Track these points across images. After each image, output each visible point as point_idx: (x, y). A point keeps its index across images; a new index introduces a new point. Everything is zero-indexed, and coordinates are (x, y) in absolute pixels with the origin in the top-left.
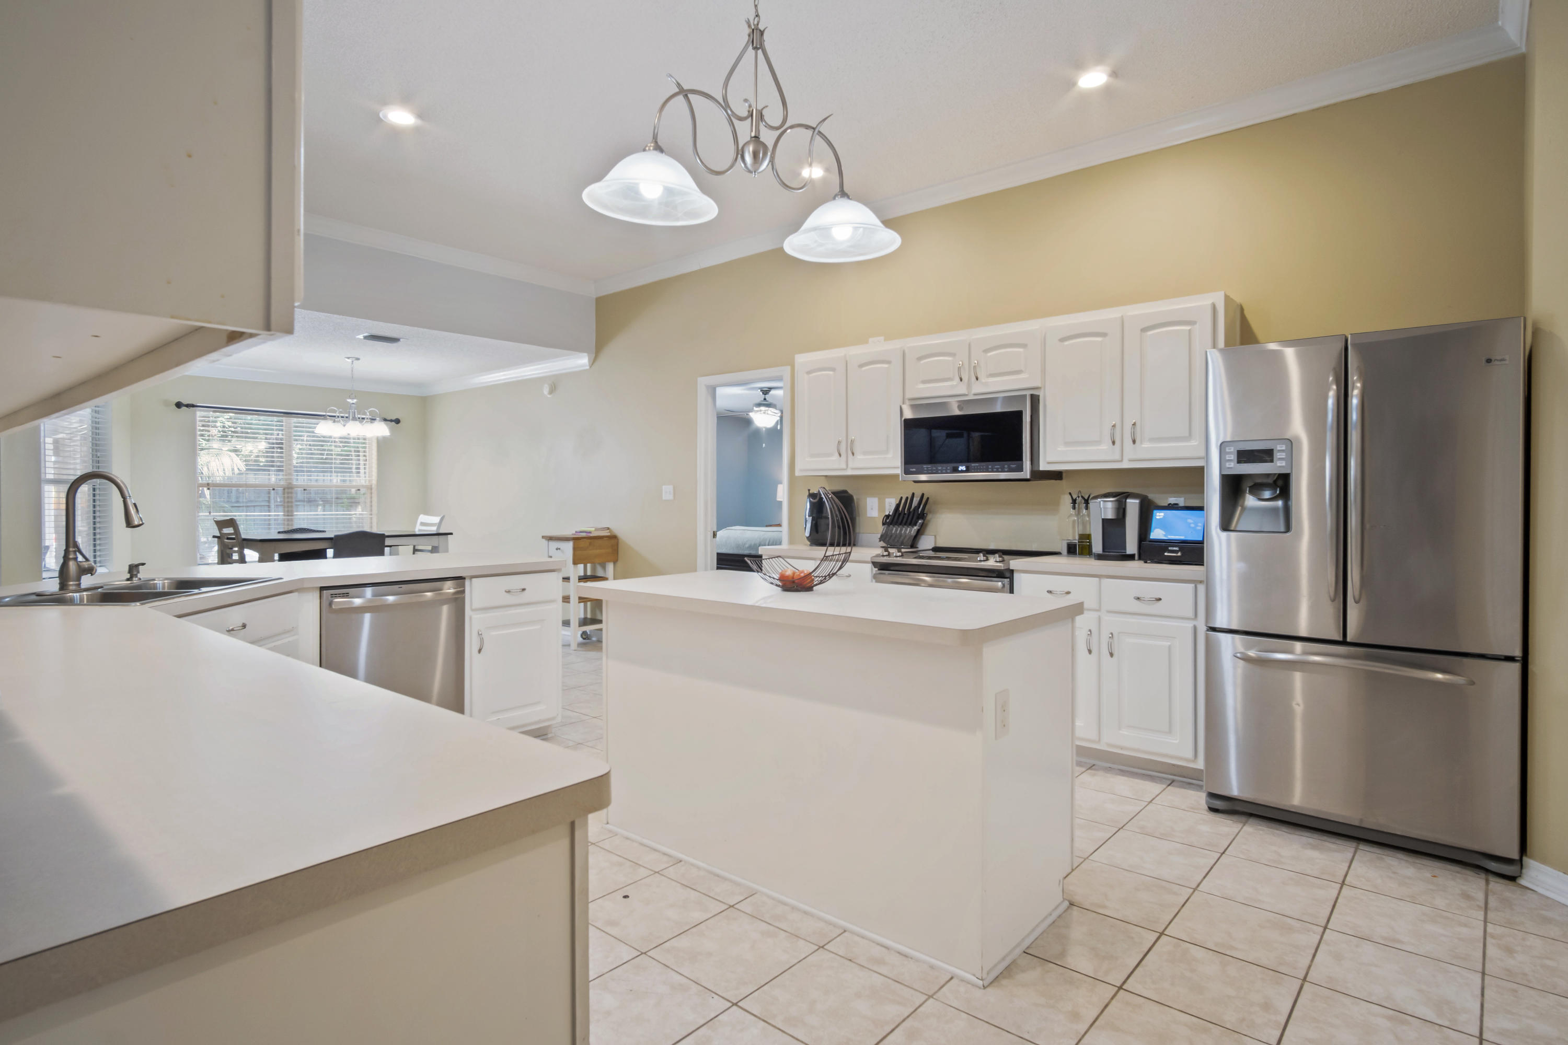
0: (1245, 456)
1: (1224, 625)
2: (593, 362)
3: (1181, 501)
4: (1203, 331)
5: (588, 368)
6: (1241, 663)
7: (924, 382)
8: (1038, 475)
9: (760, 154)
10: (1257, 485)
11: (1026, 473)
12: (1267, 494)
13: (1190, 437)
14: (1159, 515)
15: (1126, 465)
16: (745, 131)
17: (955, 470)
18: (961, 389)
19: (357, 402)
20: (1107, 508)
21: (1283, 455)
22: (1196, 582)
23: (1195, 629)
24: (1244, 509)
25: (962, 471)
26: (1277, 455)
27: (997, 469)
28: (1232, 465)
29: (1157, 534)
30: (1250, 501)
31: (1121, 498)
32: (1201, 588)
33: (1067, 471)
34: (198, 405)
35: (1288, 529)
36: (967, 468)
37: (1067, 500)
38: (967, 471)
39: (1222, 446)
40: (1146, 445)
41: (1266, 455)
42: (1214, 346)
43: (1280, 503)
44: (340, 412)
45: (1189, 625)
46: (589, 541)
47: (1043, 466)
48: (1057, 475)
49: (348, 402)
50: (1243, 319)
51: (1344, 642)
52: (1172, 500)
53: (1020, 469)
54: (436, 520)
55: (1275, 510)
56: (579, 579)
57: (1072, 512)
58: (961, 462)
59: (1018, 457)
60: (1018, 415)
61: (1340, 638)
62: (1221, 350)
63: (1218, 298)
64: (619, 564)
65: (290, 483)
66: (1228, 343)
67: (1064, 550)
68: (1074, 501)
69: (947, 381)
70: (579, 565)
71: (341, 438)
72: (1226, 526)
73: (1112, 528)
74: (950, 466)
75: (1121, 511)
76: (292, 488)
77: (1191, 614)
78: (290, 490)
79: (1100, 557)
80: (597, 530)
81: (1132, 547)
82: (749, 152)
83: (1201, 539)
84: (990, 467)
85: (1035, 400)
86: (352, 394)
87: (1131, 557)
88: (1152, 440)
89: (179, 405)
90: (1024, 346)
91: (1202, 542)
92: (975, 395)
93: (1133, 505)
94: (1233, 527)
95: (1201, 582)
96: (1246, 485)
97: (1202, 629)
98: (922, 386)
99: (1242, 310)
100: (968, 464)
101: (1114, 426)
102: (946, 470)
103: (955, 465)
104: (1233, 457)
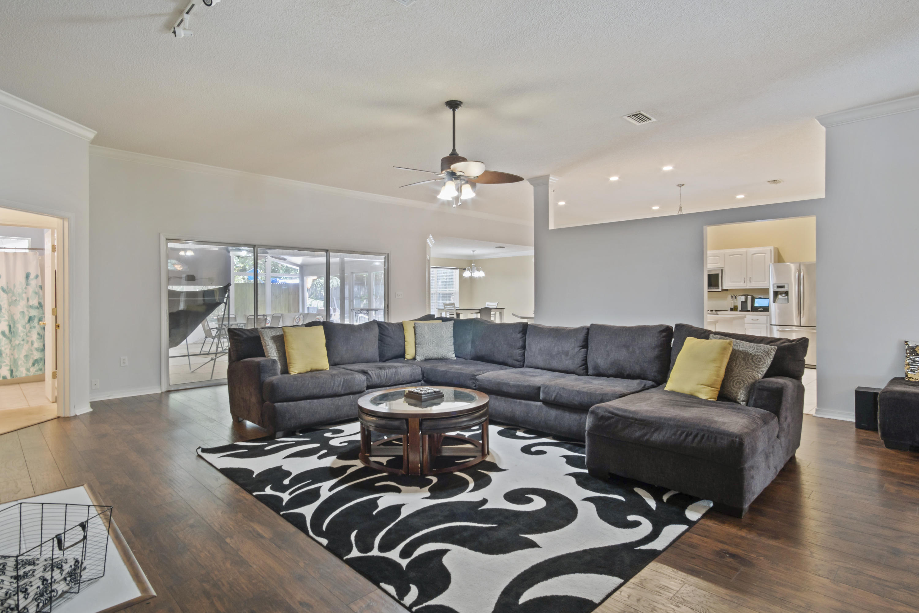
0: (779, 287)
1: (774, 324)
3: (762, 297)
4: (768, 255)
6: (779, 332)
8: (723, 290)
10: (781, 293)
11: (720, 290)
12: (784, 295)
13: (765, 281)
14: (756, 300)
15: (748, 288)
20: (743, 299)
21: (787, 287)
22: (767, 315)
23: (767, 326)
24: (778, 298)
26: (785, 287)
27: (715, 289)
28: (775, 289)
29: (756, 305)
30: (780, 296)
31: (747, 296)
32: (768, 317)
33: (729, 289)
35: (788, 302)
37: (730, 297)
39: (773, 285)
40: (754, 283)
41: (782, 287)
42: (771, 262)
43: (786, 297)
45: (765, 325)
47: (724, 288)
48: (727, 290)
50: (779, 252)
51: (800, 326)
52: (760, 296)
53: (719, 289)
54: (496, 304)
55: (785, 299)
57: (732, 300)
59: (718, 286)
60: (718, 275)
61: (799, 325)
62: (773, 264)
63: (772, 248)
66: (775, 262)
67: (729, 309)
68: (732, 297)
72: (774, 302)
73: (744, 304)
75: (746, 299)
77: (766, 323)
79: (740, 311)
81: (749, 308)
83: (768, 306)
85: (722, 271)
87: (749, 311)
88: (755, 282)
90: (719, 256)
91: (768, 307)
93: (749, 298)
94: (776, 302)
95: (768, 315)
96: (779, 293)
97: (768, 325)
99: (778, 249)
101: (745, 278)
104: (776, 287)
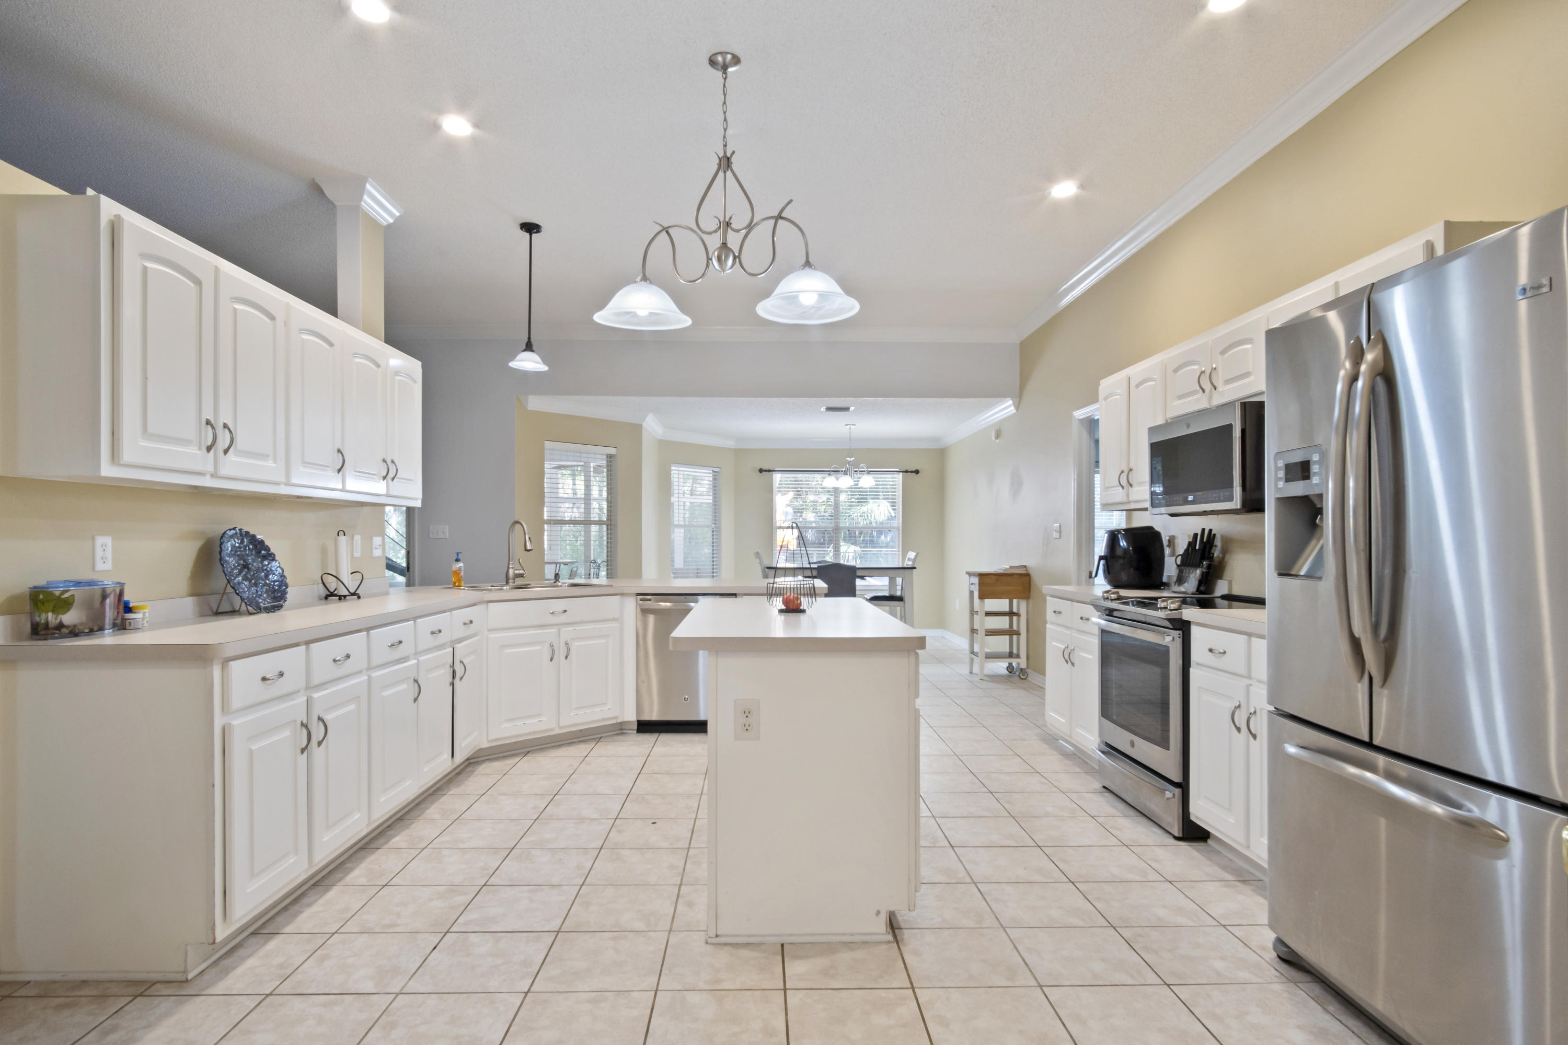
0: (1293, 471)
2: (1017, 408)
5: (1015, 411)
7: (1179, 397)
9: (722, 257)
11: (1237, 502)
16: (714, 242)
17: (1186, 501)
18: (1204, 403)
19: (853, 460)
21: (1317, 468)
25: (1191, 502)
26: (1312, 469)
27: (1215, 498)
28: (1282, 484)
34: (776, 469)
36: (1194, 497)
38: (1194, 501)
39: (1276, 459)
44: (867, 468)
46: (995, 577)
49: (847, 460)
51: (1370, 745)
53: (1230, 499)
56: (986, 614)
58: (1191, 491)
61: (1366, 738)
64: (1031, 601)
65: (837, 526)
69: (1194, 394)
70: (986, 600)
71: (870, 488)
74: (1182, 497)
76: (838, 529)
78: (837, 531)
80: (1011, 567)
82: (715, 257)
84: (1210, 495)
85: (1260, 407)
86: (850, 452)
89: (761, 471)
90: (1251, 341)
98: (1177, 403)
102: (1179, 501)
103: (1186, 495)
104: (1283, 473)
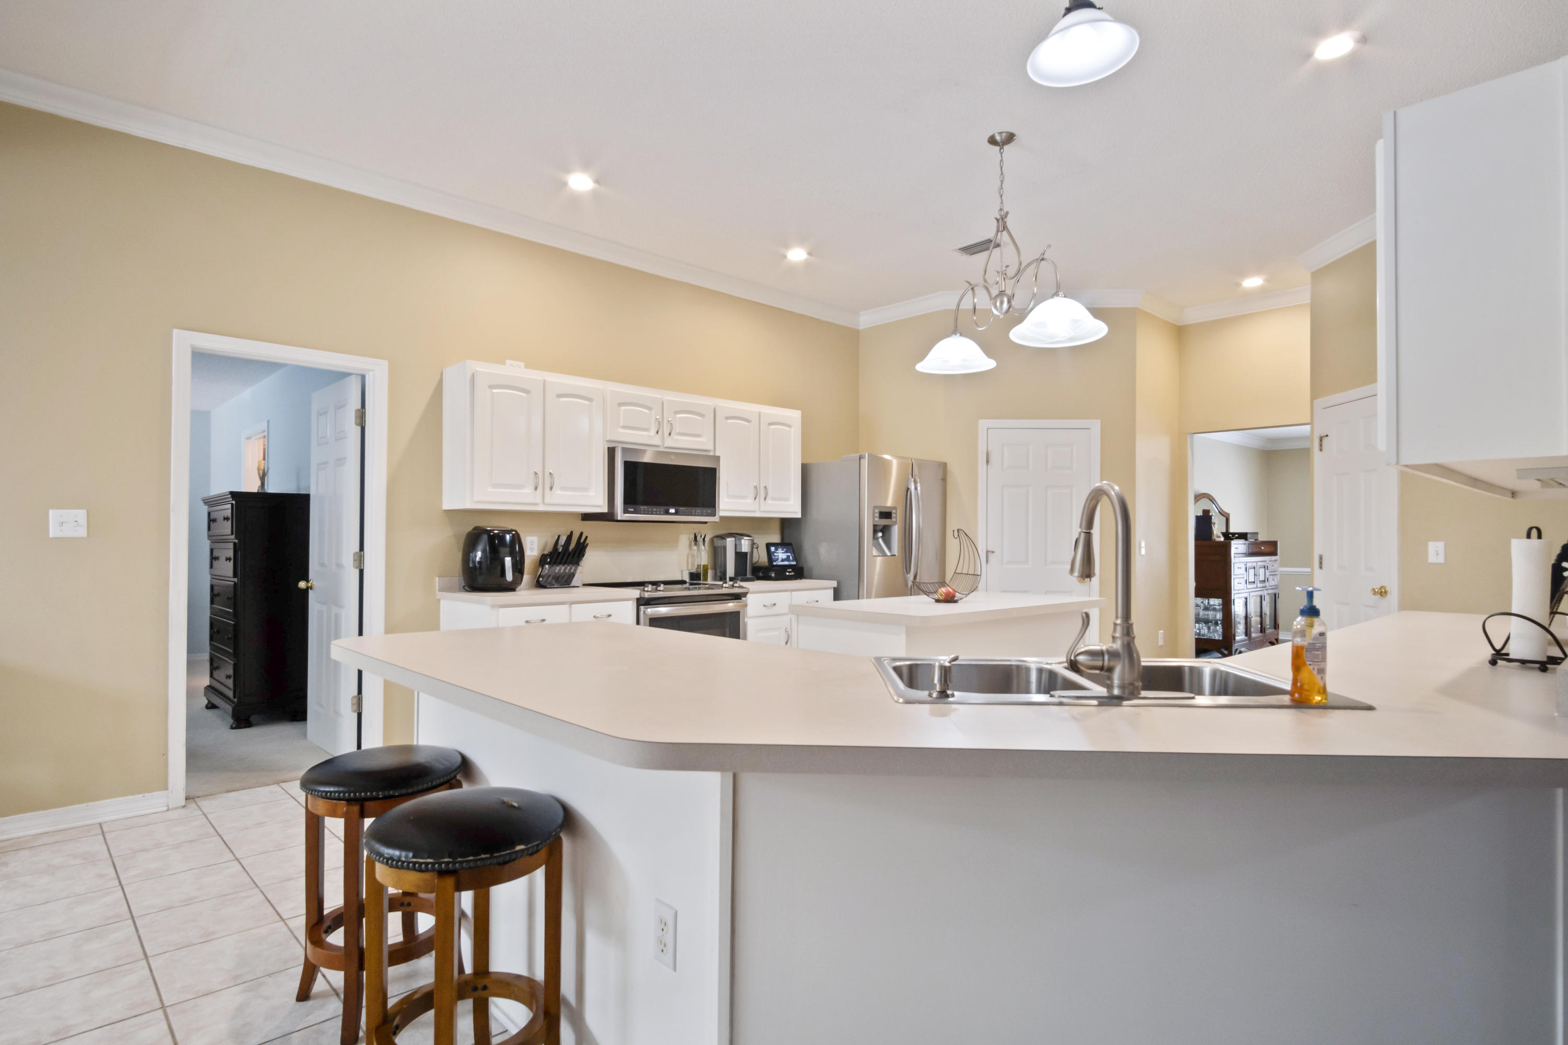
0: (883, 515)
4: (795, 432)
7: (624, 427)
11: (717, 517)
13: (789, 499)
17: (667, 513)
18: (656, 441)
22: (832, 588)
25: (672, 514)
26: (893, 515)
27: (699, 513)
28: (877, 519)
35: (893, 554)
36: (676, 510)
38: (676, 513)
39: (874, 509)
41: (888, 515)
53: (714, 514)
57: (695, 548)
58: (673, 506)
59: (714, 506)
60: (714, 471)
63: (799, 415)
68: (696, 540)
69: (645, 431)
74: (662, 509)
81: (749, 572)
84: (693, 511)
85: (718, 460)
88: (772, 499)
92: (666, 448)
98: (621, 430)
100: (678, 508)
101: (755, 487)
102: (661, 511)
103: (666, 508)
104: (878, 515)
